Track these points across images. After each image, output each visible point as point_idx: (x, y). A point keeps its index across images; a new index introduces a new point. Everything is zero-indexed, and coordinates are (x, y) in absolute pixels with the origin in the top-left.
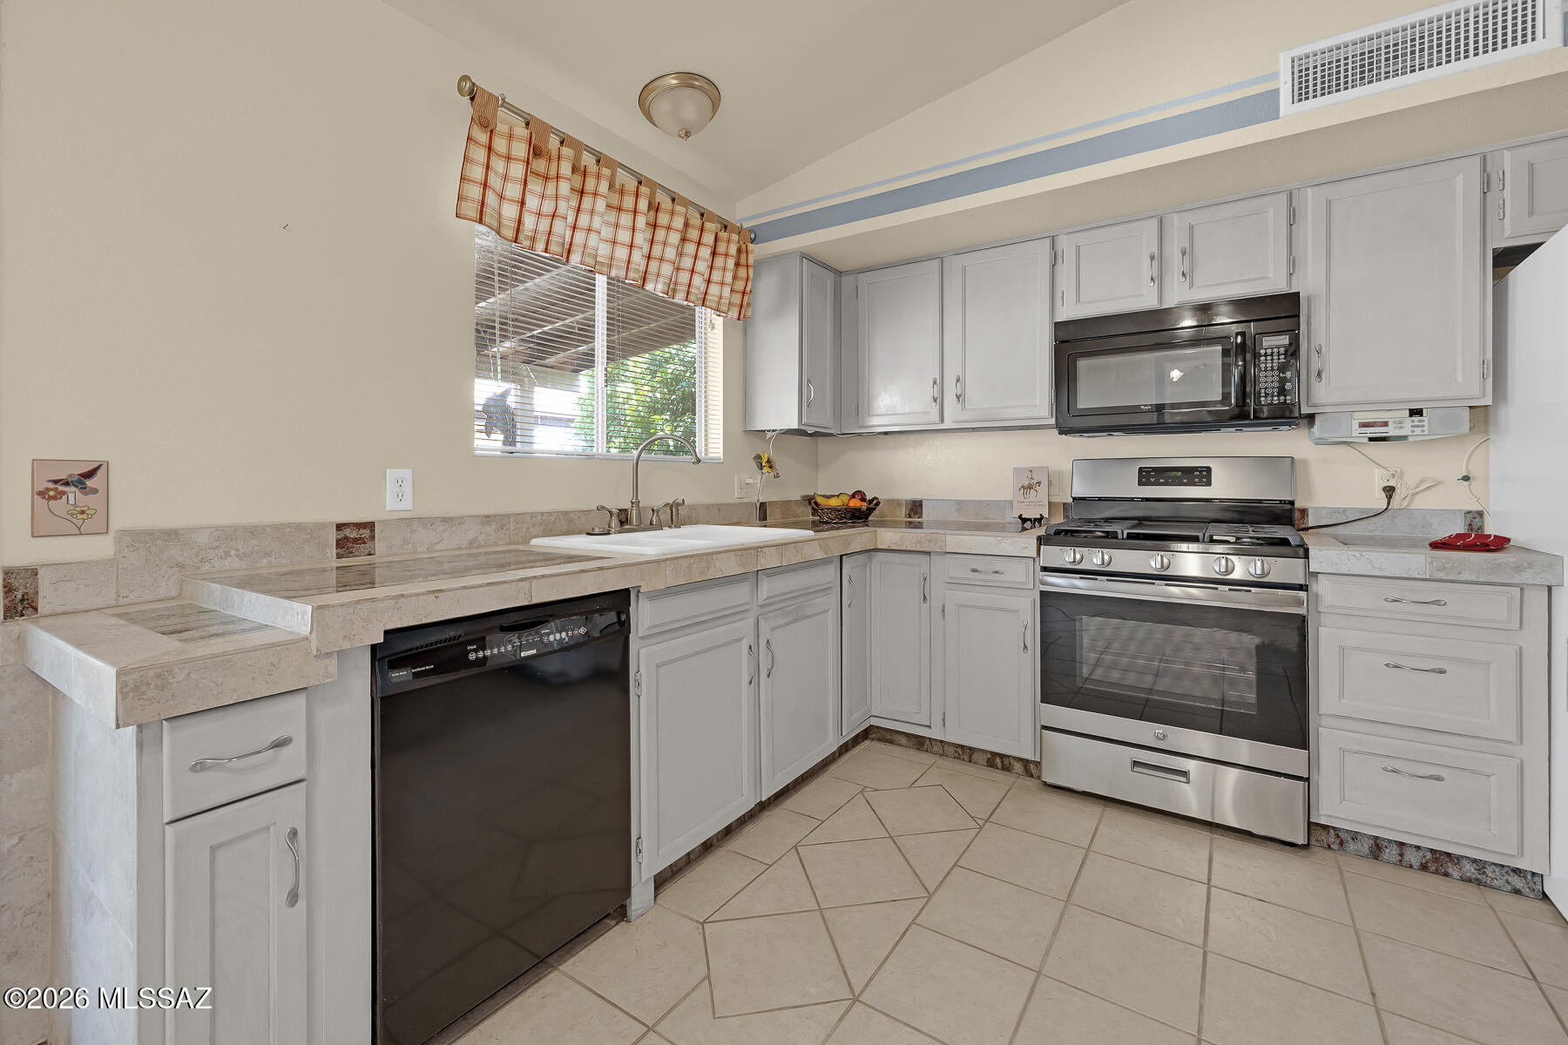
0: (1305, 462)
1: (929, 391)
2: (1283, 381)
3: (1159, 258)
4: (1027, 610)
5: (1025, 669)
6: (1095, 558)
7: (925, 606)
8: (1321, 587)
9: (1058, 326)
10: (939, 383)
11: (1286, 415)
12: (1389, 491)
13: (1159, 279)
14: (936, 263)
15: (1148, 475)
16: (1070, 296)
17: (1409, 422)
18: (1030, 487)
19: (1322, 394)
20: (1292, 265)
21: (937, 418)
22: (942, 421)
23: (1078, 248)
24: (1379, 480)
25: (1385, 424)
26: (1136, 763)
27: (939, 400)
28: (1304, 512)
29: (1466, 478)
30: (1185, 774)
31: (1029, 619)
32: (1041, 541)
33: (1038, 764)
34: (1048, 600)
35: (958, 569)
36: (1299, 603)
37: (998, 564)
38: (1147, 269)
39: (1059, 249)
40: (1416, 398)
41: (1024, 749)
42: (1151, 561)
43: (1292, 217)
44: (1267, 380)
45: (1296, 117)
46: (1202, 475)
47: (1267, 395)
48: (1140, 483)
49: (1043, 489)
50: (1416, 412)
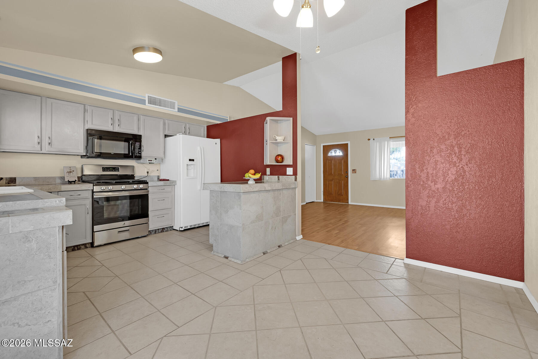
1: (36, 140)
2: (139, 151)
3: (113, 119)
4: (89, 205)
5: (89, 218)
8: (150, 189)
9: (87, 130)
10: (40, 138)
12: (148, 172)
13: (113, 124)
14: (39, 98)
15: (105, 169)
16: (89, 122)
17: (155, 160)
18: (70, 172)
19: (143, 154)
20: (139, 129)
21: (40, 149)
22: (41, 150)
23: (92, 110)
24: (146, 170)
25: (152, 161)
26: (119, 232)
27: (40, 143)
28: (134, 177)
29: (158, 170)
30: (128, 230)
33: (92, 243)
36: (147, 192)
37: (79, 193)
38: (110, 122)
39: (86, 109)
40: (156, 157)
41: (89, 240)
43: (139, 120)
44: (136, 151)
45: (146, 106)
46: (115, 169)
47: (136, 154)
48: (103, 171)
50: (156, 159)
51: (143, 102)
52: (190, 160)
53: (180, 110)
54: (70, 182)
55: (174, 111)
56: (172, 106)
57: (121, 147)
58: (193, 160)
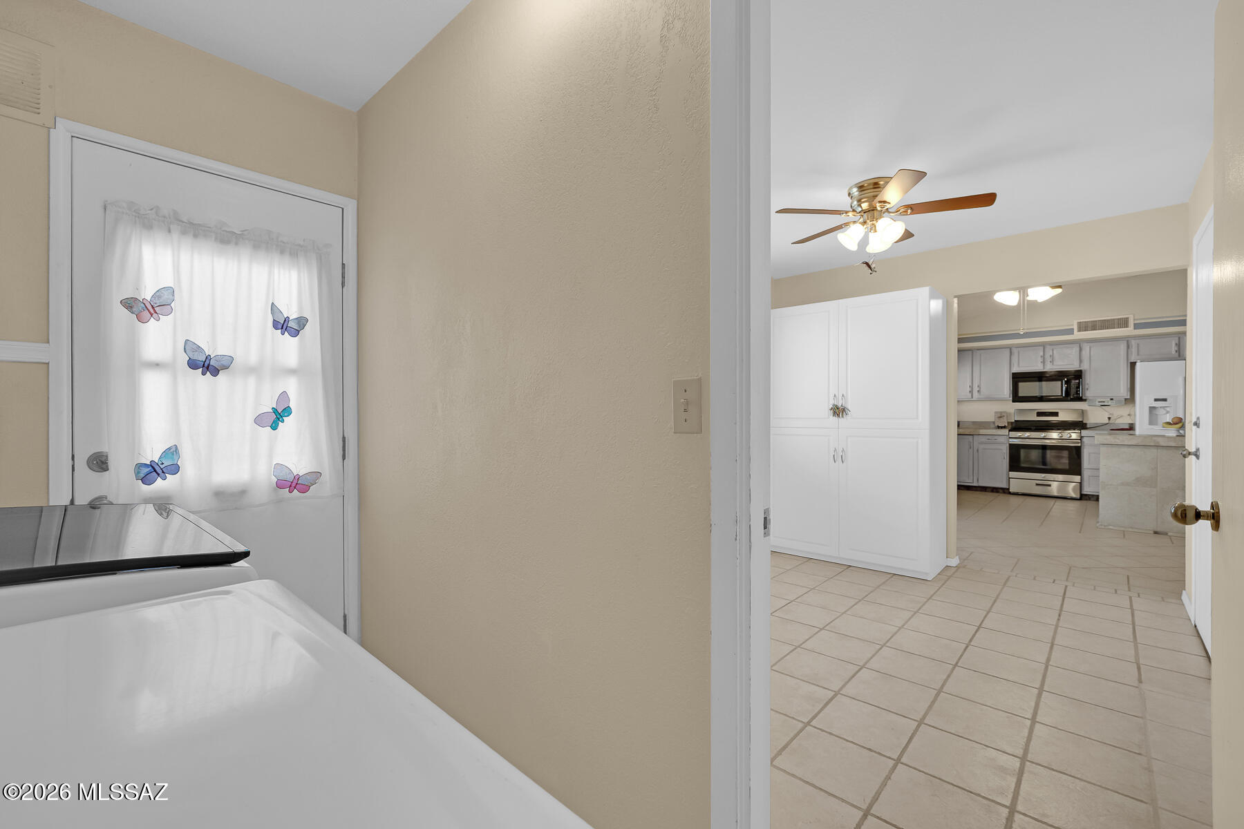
0: (1086, 411)
1: (969, 389)
2: (1077, 391)
3: (1043, 357)
4: (1005, 450)
5: (1005, 463)
6: (1027, 434)
7: (971, 451)
8: (1085, 440)
9: (1013, 374)
10: (971, 387)
11: (1080, 399)
12: (1109, 418)
13: (1044, 362)
14: (970, 352)
15: (1039, 414)
16: (1016, 365)
17: (1110, 402)
18: (1001, 417)
19: (1088, 394)
20: (1081, 361)
21: (970, 397)
22: (972, 397)
23: (1020, 355)
24: (1107, 415)
25: (1105, 402)
26: (1037, 484)
27: (971, 392)
28: (1086, 424)
29: (1129, 415)
30: (1050, 485)
31: (1005, 451)
32: (1010, 431)
33: (1008, 489)
34: (1011, 446)
35: (983, 439)
36: (1078, 443)
37: (996, 437)
38: (1040, 360)
39: (1012, 351)
40: (1111, 395)
41: (1004, 485)
42: (1043, 435)
43: (1081, 350)
44: (1073, 391)
45: (1078, 335)
46: (1056, 414)
47: (1074, 394)
48: (1037, 416)
49: (1005, 418)
50: (1112, 399)
51: (1071, 332)
52: (1156, 400)
53: (1137, 326)
54: (999, 427)
55: (1129, 331)
56: (1123, 323)
57: (1056, 388)
58: (1165, 400)
